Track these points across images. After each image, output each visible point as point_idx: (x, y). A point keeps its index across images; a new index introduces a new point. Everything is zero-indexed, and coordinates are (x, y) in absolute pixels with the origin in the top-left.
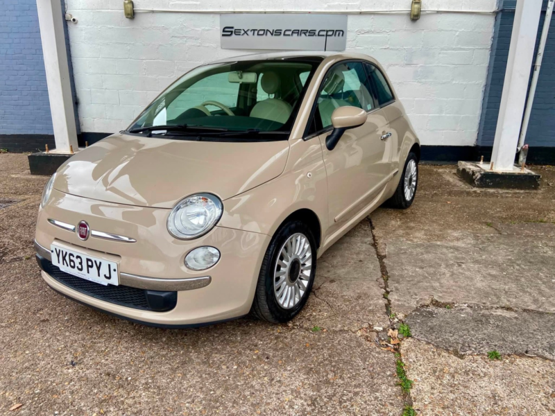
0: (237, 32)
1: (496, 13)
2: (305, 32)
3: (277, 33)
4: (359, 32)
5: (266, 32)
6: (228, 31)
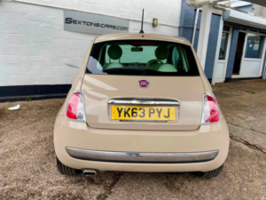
0: (75, 22)
1: (180, 28)
2: (111, 26)
3: (97, 25)
4: (134, 29)
5: (91, 24)
6: (68, 21)
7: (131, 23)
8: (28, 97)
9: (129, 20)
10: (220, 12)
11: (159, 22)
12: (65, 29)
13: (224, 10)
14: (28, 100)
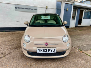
0: (18, 8)
1: (56, 9)
2: (31, 9)
3: (26, 9)
4: (39, 10)
5: (24, 8)
6: (16, 8)
7: (38, 8)
8: (4, 31)
9: (37, 7)
10: (72, 3)
11: (48, 7)
12: (15, 10)
13: (73, 3)
14: (4, 32)
